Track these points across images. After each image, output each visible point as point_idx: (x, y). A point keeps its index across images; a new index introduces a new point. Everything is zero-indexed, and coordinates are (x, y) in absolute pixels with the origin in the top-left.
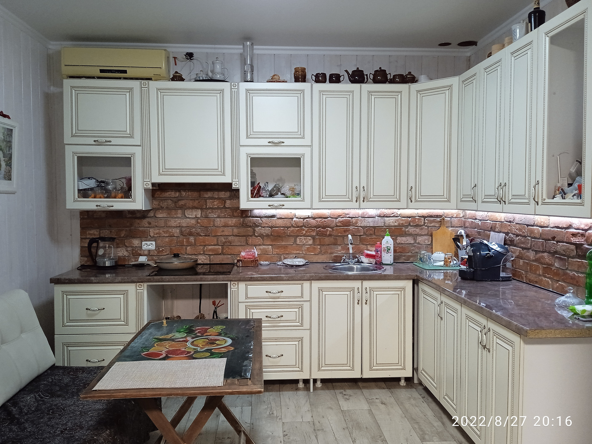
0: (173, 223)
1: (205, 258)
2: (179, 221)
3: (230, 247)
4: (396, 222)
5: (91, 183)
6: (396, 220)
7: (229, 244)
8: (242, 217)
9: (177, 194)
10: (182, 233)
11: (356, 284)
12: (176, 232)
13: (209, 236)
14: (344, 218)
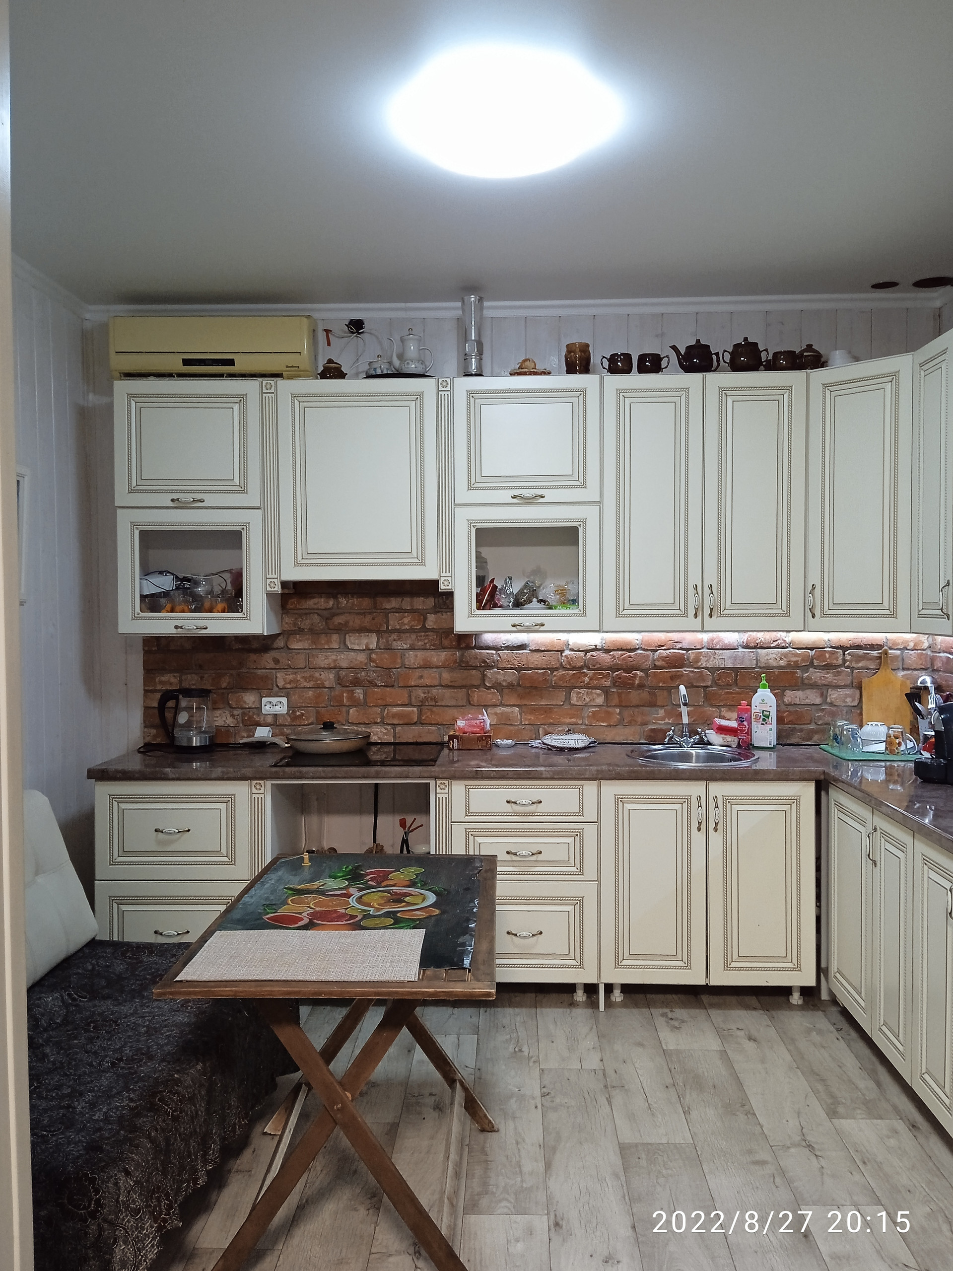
0: (322, 660)
1: (385, 731)
2: (334, 657)
3: (434, 709)
4: (781, 659)
5: (166, 583)
6: (782, 654)
7: (433, 703)
8: (458, 647)
9: (331, 603)
10: (339, 680)
11: (696, 789)
12: (329, 678)
13: (393, 686)
14: (670, 651)
